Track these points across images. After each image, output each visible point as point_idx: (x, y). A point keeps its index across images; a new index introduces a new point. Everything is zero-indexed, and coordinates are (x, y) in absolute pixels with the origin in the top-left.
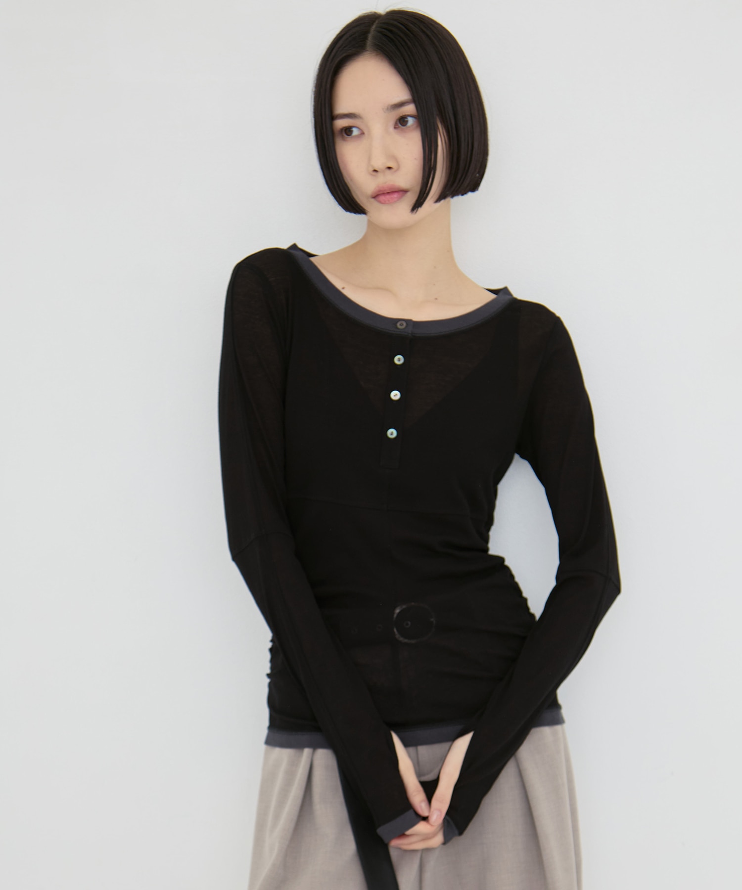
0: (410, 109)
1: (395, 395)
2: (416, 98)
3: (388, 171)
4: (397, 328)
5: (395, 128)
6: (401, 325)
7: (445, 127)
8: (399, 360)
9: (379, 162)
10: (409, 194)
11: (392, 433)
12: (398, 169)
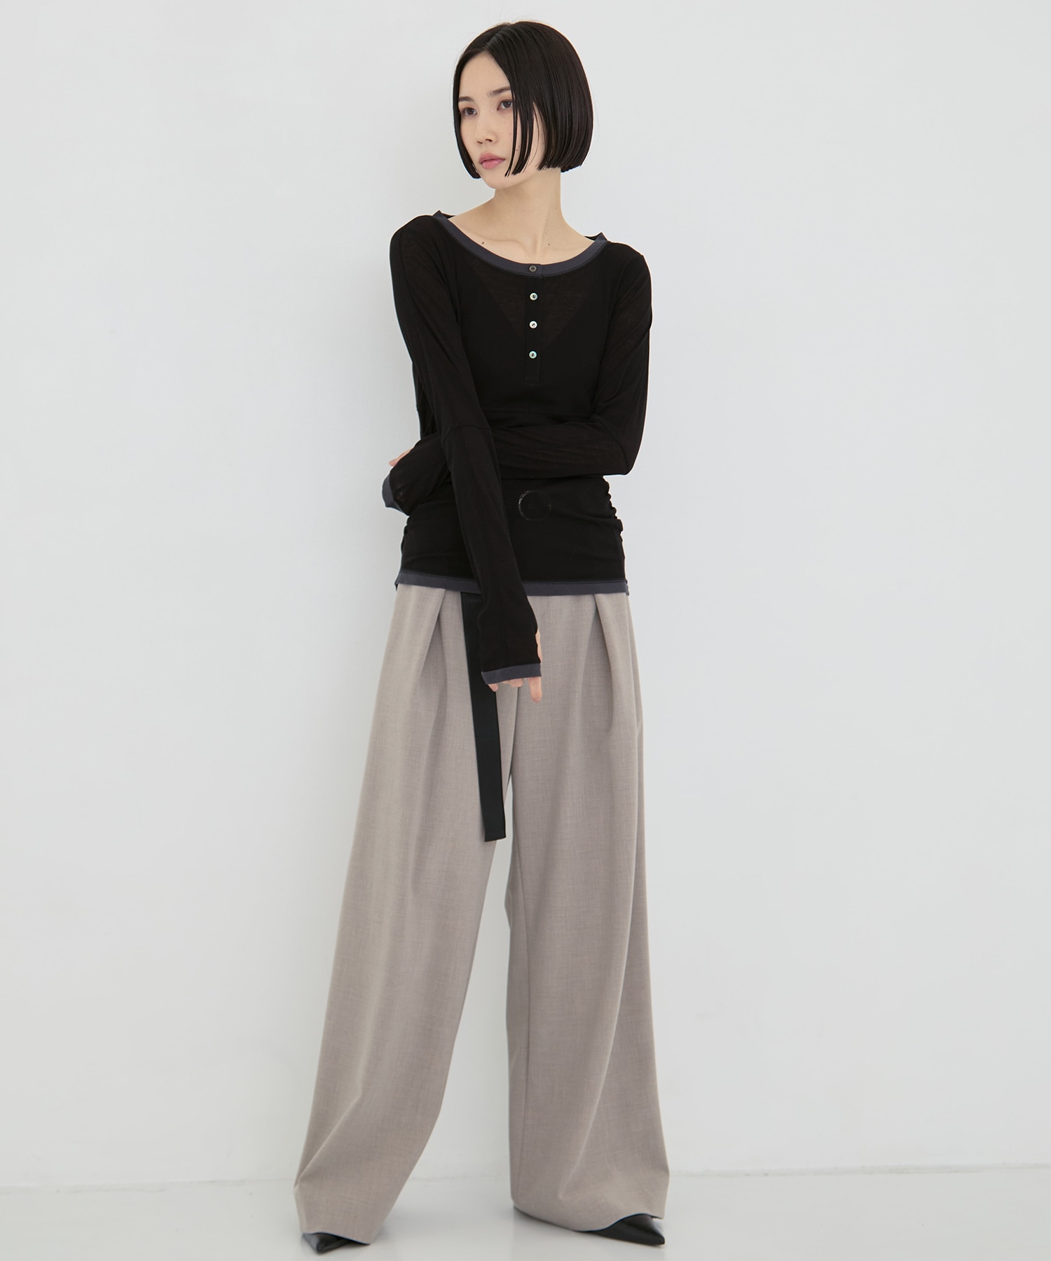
0: (508, 95)
1: (533, 325)
2: (513, 88)
3: (488, 142)
4: (530, 271)
5: (498, 109)
6: (533, 269)
7: (542, 112)
8: (533, 296)
9: (482, 136)
10: (505, 162)
11: (533, 354)
12: (497, 142)
